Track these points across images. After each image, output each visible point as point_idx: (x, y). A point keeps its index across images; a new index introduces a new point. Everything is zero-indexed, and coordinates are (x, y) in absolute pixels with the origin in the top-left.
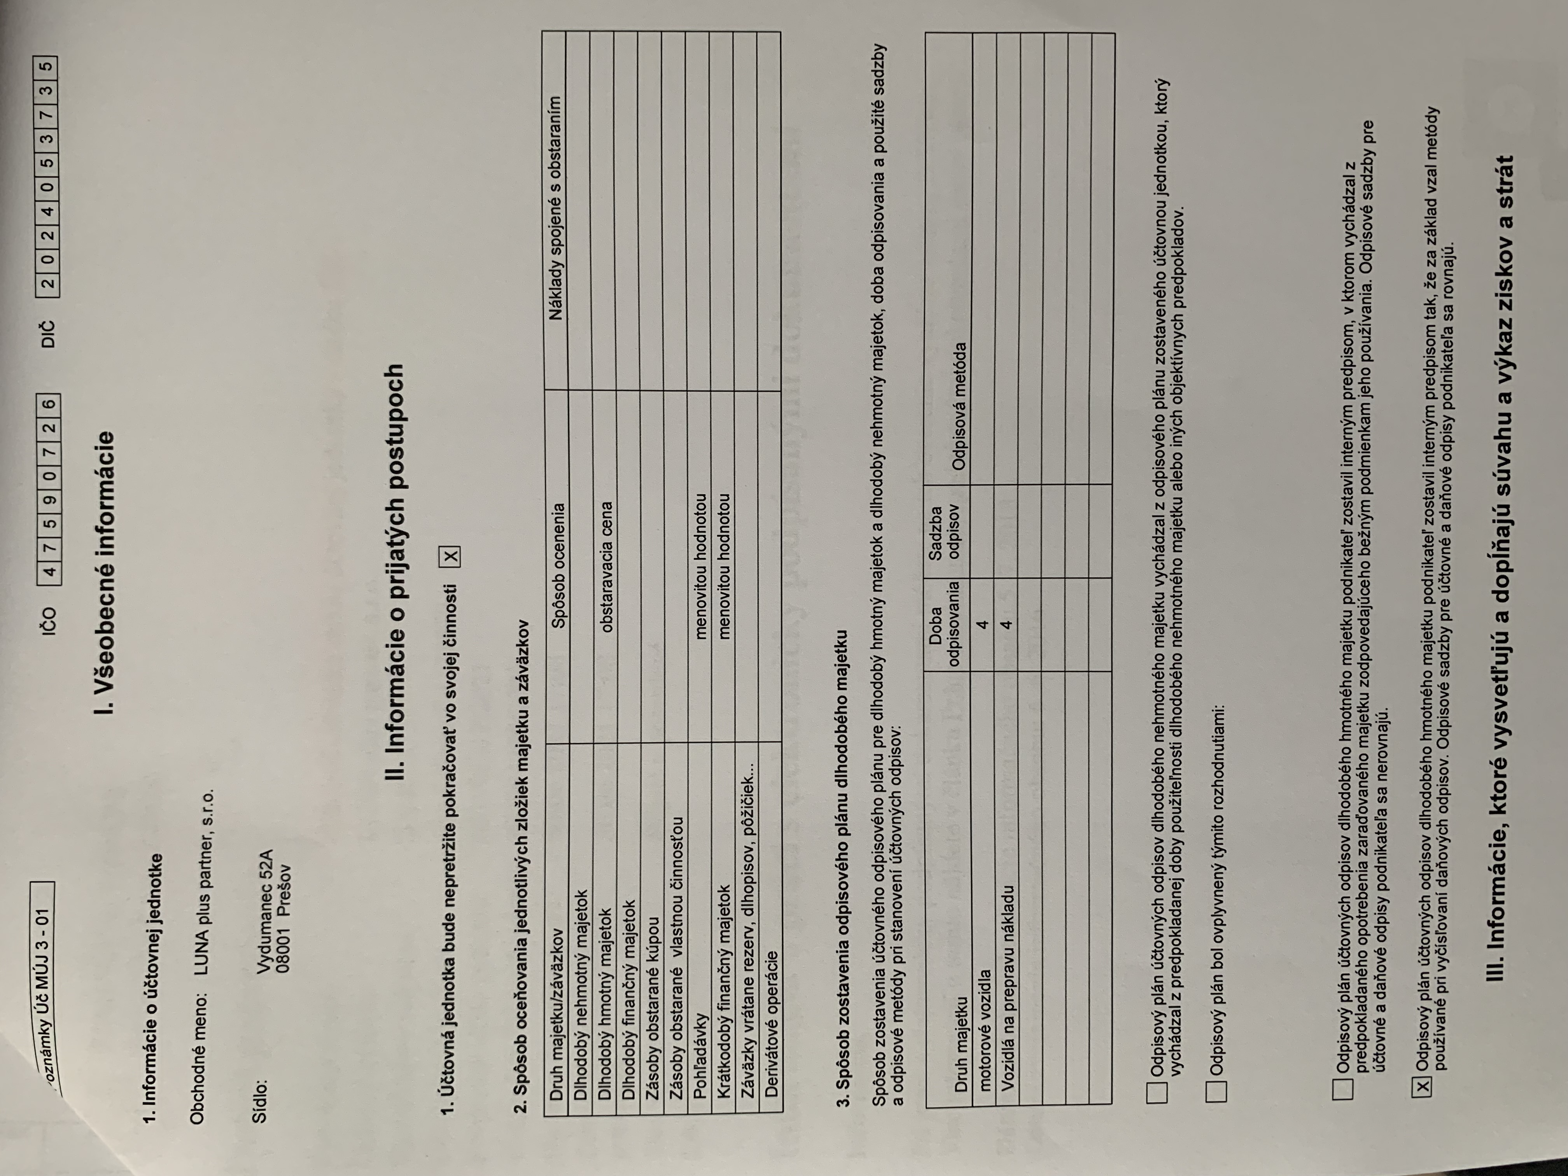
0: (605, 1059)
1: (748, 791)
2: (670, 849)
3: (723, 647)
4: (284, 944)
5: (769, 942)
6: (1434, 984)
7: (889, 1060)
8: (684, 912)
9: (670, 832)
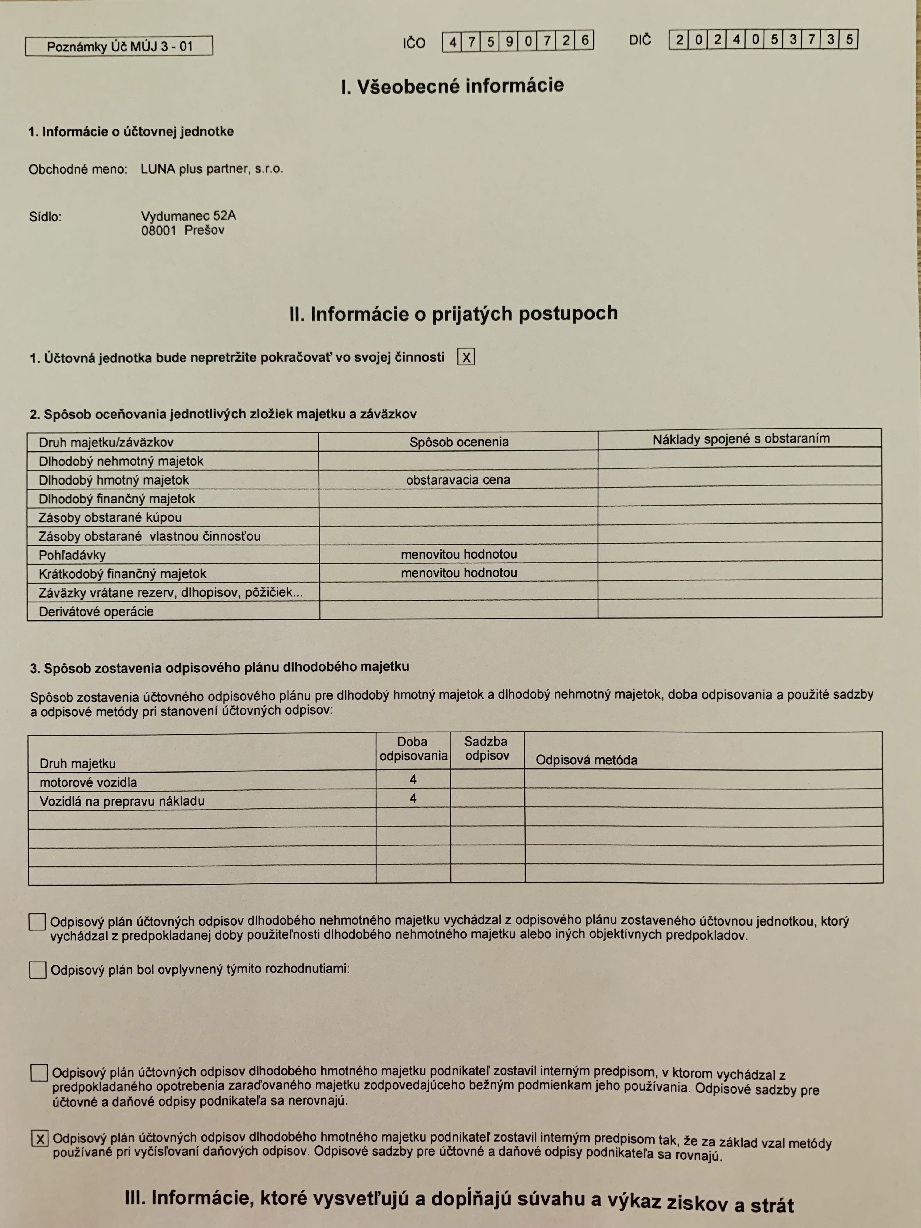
0: (70, 480)
1: (281, 593)
2: (234, 531)
3: (395, 572)
4: (163, 231)
5: (160, 609)
6: (124, 1146)
7: (67, 705)
8: (185, 542)
9: (249, 530)
